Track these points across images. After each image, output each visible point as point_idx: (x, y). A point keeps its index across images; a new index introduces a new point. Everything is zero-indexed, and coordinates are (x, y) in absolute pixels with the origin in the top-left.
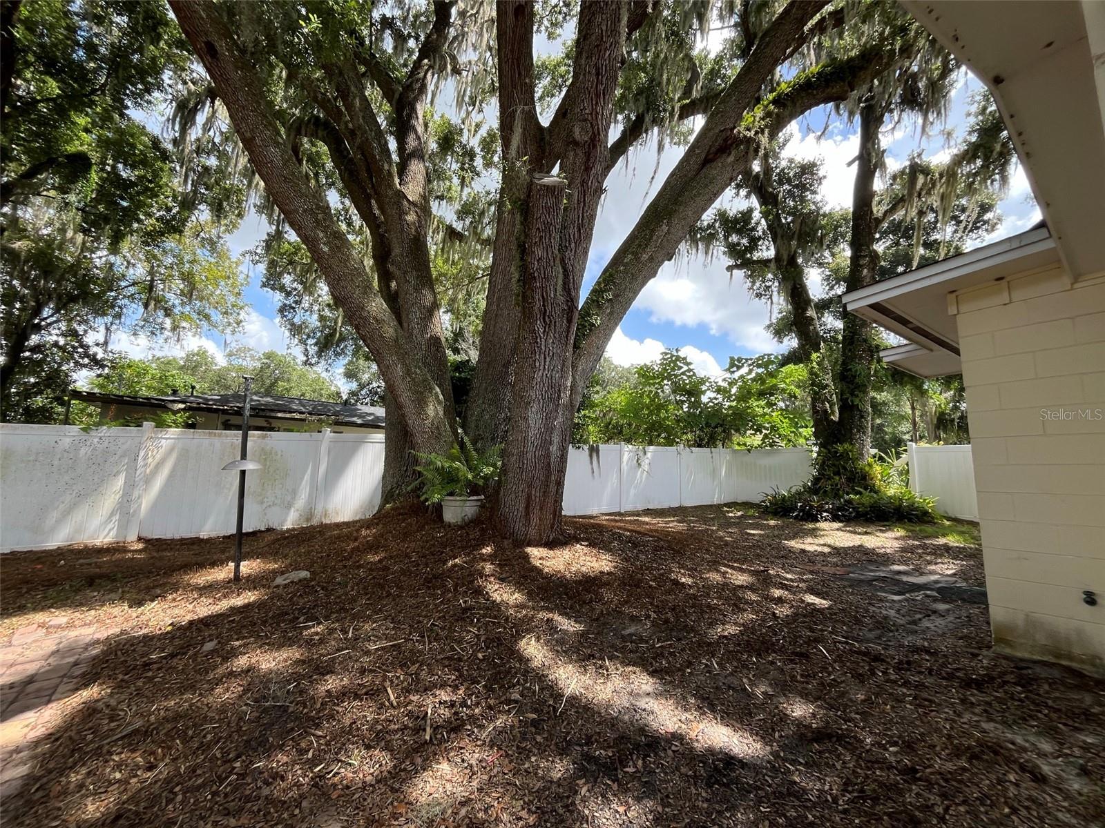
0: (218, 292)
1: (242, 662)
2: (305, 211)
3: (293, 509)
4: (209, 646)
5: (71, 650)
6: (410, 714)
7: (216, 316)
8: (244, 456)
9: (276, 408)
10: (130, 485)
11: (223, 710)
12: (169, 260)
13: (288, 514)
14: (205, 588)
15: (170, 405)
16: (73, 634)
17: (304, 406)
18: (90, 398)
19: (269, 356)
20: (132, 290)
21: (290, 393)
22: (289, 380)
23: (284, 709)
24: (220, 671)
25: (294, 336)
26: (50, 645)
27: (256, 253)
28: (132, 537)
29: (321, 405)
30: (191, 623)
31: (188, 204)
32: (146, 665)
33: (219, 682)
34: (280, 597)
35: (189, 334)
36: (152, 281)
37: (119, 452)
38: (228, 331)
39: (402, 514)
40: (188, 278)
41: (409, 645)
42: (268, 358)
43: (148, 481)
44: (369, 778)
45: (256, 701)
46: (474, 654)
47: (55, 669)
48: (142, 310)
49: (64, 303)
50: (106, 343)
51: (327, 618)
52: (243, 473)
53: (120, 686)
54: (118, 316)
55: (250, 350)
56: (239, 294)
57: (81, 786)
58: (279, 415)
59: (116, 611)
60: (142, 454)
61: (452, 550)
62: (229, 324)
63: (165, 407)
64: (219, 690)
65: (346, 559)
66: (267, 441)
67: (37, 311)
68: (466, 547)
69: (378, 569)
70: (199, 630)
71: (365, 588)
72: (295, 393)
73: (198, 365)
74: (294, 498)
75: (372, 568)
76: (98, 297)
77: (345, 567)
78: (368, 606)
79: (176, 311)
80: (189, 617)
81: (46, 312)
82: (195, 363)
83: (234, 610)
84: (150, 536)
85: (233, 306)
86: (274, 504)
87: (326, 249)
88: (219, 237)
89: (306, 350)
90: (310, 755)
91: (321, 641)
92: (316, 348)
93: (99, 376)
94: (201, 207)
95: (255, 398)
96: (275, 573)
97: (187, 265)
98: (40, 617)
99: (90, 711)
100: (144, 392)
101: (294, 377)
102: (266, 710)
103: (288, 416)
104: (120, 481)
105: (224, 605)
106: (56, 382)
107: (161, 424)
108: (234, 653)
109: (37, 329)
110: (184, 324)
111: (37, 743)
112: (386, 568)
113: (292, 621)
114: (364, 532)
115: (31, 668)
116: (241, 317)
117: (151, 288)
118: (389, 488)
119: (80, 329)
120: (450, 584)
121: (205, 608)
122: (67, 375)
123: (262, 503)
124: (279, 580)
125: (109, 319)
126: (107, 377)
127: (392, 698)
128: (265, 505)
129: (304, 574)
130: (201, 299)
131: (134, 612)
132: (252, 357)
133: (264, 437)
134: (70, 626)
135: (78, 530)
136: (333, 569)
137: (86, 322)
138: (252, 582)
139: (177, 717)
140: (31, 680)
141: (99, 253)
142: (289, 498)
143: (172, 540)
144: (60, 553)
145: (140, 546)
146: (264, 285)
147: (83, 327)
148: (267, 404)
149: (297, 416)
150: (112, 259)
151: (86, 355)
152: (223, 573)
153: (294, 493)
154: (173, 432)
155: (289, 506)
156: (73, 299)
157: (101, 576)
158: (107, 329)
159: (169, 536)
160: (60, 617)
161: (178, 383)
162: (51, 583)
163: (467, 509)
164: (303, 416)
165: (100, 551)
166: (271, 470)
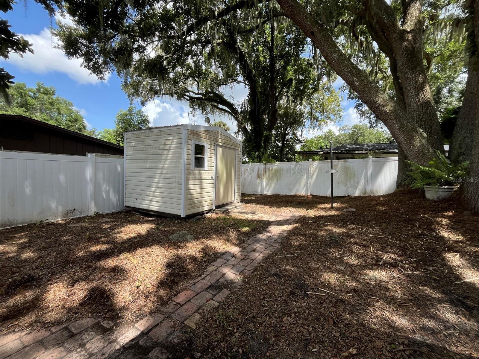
0: (332, 107)
1: (329, 228)
2: (348, 72)
3: (358, 189)
4: (322, 222)
5: (294, 216)
6: (377, 256)
7: (332, 116)
8: (332, 168)
9: (356, 149)
10: (307, 179)
11: (322, 236)
12: (316, 101)
13: (356, 191)
14: (324, 209)
15: (319, 153)
16: (295, 213)
17: (369, 147)
18: (299, 153)
19: (355, 127)
20: (307, 116)
21: (365, 142)
22: (364, 136)
23: (337, 241)
24: (323, 228)
25: (362, 116)
26: (291, 214)
27: (344, 87)
28: (309, 194)
29: (377, 146)
30: (318, 216)
31: (319, 78)
32: (308, 223)
33: (322, 230)
34: (344, 215)
35: (324, 126)
36: (312, 111)
37: (304, 169)
38: (337, 121)
39: (403, 193)
40: (322, 106)
41: (386, 239)
42: (355, 128)
43: (312, 177)
44: (356, 264)
45: (330, 237)
46: (416, 250)
47: (291, 219)
48: (310, 121)
49: (291, 125)
50: (302, 135)
51: (358, 224)
52: (332, 174)
53: (302, 225)
54: (304, 126)
55: (347, 126)
56: (339, 106)
57: (294, 239)
58: (356, 152)
59: (303, 210)
60: (309, 169)
61: (424, 211)
62: (337, 119)
63: (317, 154)
64: (322, 232)
65: (370, 207)
66: (346, 163)
67: (286, 129)
68: (434, 211)
69: (383, 213)
70: (320, 218)
71: (375, 218)
72: (367, 141)
73: (329, 136)
74: (358, 185)
75: (380, 212)
76: (299, 121)
77: (369, 210)
78: (374, 224)
79: (320, 119)
80: (318, 215)
81: (288, 129)
82: (328, 136)
83: (330, 216)
84: (313, 194)
85: (338, 111)
86: (351, 187)
87: (357, 84)
88: (331, 85)
89: (370, 121)
90: (341, 252)
91: (353, 229)
92: (375, 119)
93: (301, 146)
94: (323, 77)
95: (348, 146)
96: (344, 208)
97: (321, 101)
98: (289, 208)
99: (297, 228)
100: (313, 149)
101: (367, 134)
102: (332, 240)
103: (360, 152)
104: (305, 178)
105: (327, 214)
106: (292, 149)
107: (314, 160)
108: (327, 225)
109: (287, 134)
110: (322, 123)
111: (288, 231)
112: (387, 213)
113: (346, 222)
114: (381, 199)
115: (288, 218)
116: (341, 115)
117: (311, 114)
118: (400, 182)
119: (296, 132)
120: (417, 224)
121: (323, 213)
122: (294, 147)
123: (346, 186)
124: (345, 210)
125: (301, 127)
126: (303, 146)
127: (372, 249)
128: (347, 187)
129: (354, 210)
130: (327, 112)
131: (307, 212)
132: (348, 129)
133: (345, 162)
134: (295, 212)
135: (297, 190)
136: (365, 210)
137: (297, 130)
138: (337, 209)
139: (312, 234)
140: (288, 220)
141: (298, 107)
142: (356, 185)
143: (319, 196)
144: (294, 196)
145: (311, 197)
146: (348, 99)
147: (296, 131)
148: (353, 148)
149: (364, 152)
150: (301, 107)
151: (298, 140)
152: (329, 206)
153: (358, 183)
154: (317, 162)
155: (356, 188)
156: (293, 123)
157: (301, 202)
158: (302, 131)
159: (318, 195)
160: (293, 209)
161: (322, 144)
162: (292, 202)
163: (440, 193)
164: (367, 152)
165: (302, 197)
166: (349, 174)
